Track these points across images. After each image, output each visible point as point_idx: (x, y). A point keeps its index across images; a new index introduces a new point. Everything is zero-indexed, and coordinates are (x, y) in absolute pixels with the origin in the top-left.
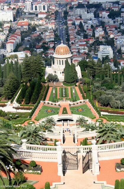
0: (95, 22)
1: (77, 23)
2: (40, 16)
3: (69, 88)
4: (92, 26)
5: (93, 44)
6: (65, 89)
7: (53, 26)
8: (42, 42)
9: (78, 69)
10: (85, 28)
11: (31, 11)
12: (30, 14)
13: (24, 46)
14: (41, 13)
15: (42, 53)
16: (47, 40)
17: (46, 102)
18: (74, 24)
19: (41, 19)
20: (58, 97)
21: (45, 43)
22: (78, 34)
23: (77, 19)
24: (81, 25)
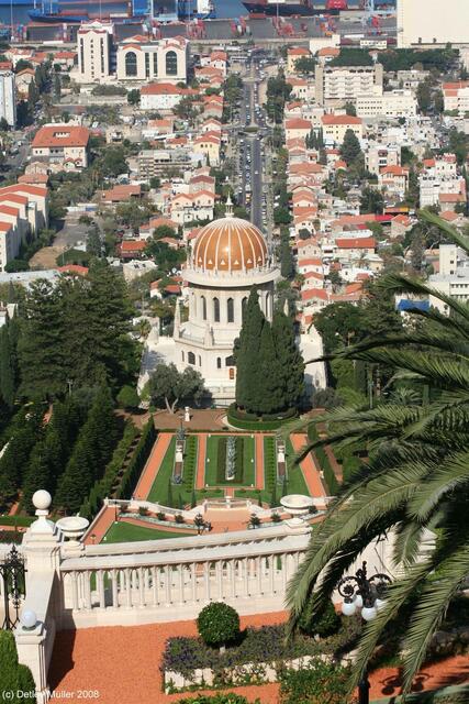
0: (420, 135)
1: (335, 136)
2: (148, 102)
3: (259, 438)
4: (406, 154)
5: (407, 240)
6: (240, 444)
7: (214, 151)
8: (154, 224)
9: (311, 344)
10: (372, 163)
11: (107, 80)
12: (102, 91)
13: (60, 247)
14: (155, 88)
15: (151, 278)
16: (178, 218)
17: (134, 505)
18: (315, 142)
19: (155, 116)
20: (200, 483)
21: (165, 231)
22: (335, 188)
23: (330, 120)
24: (351, 150)
